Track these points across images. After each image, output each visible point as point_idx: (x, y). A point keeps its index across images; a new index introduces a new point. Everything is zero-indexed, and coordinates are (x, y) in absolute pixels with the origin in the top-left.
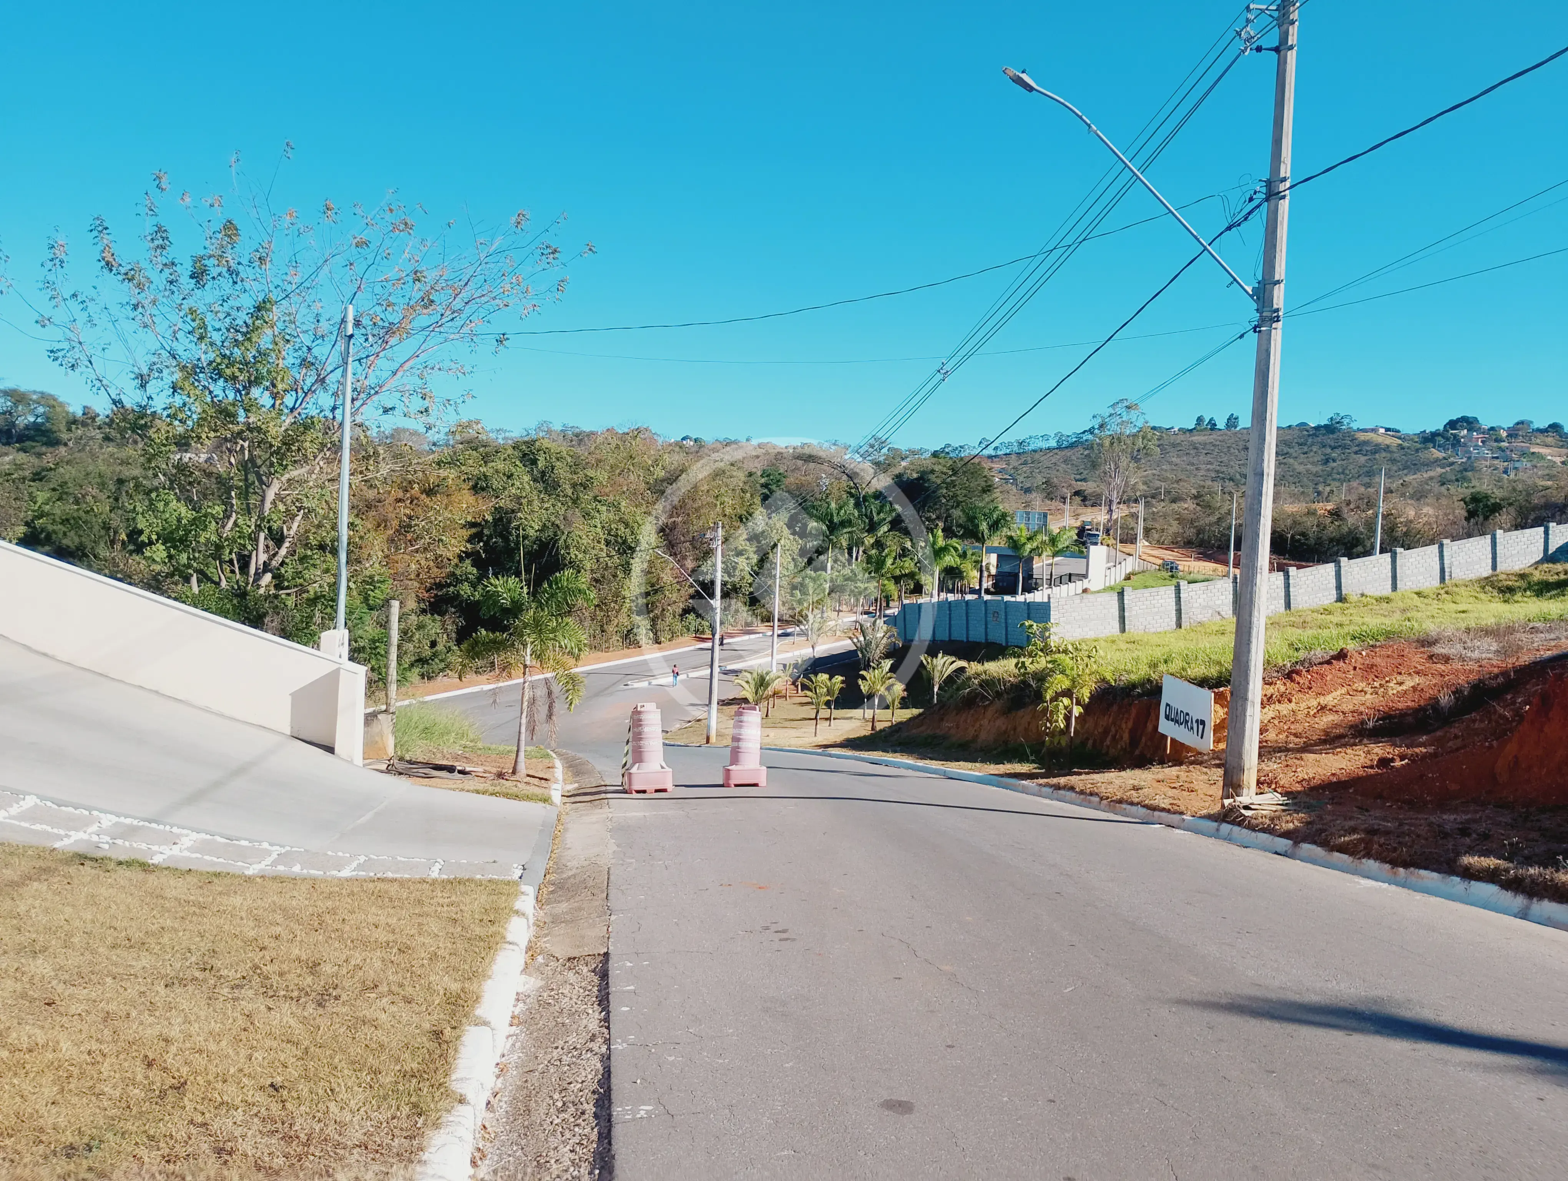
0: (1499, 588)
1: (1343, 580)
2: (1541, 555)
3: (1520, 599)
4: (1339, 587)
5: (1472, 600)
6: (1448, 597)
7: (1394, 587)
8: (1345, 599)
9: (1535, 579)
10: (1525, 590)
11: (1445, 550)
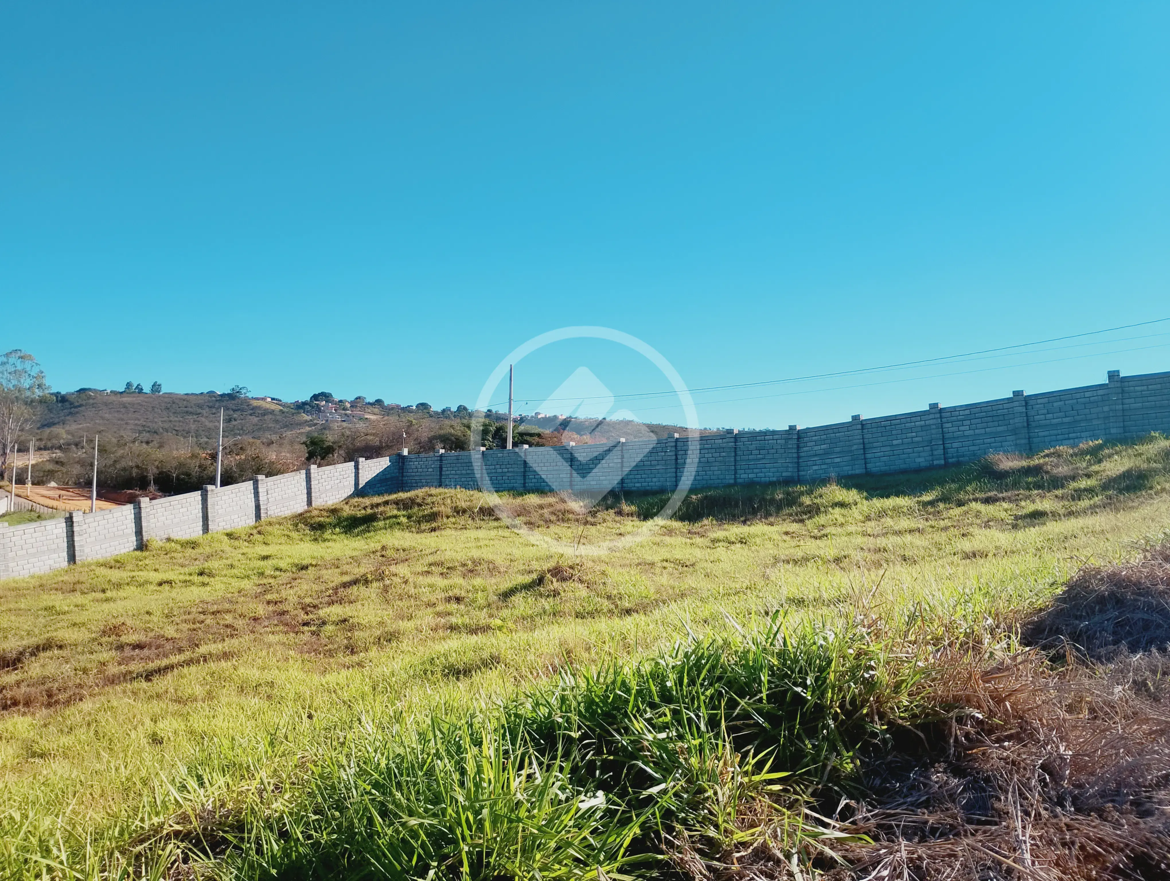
0: (311, 525)
1: (144, 524)
2: (353, 489)
3: (329, 537)
4: (139, 532)
5: (283, 540)
6: (259, 538)
7: (206, 528)
8: (146, 546)
9: (345, 514)
10: (335, 527)
11: (260, 486)
